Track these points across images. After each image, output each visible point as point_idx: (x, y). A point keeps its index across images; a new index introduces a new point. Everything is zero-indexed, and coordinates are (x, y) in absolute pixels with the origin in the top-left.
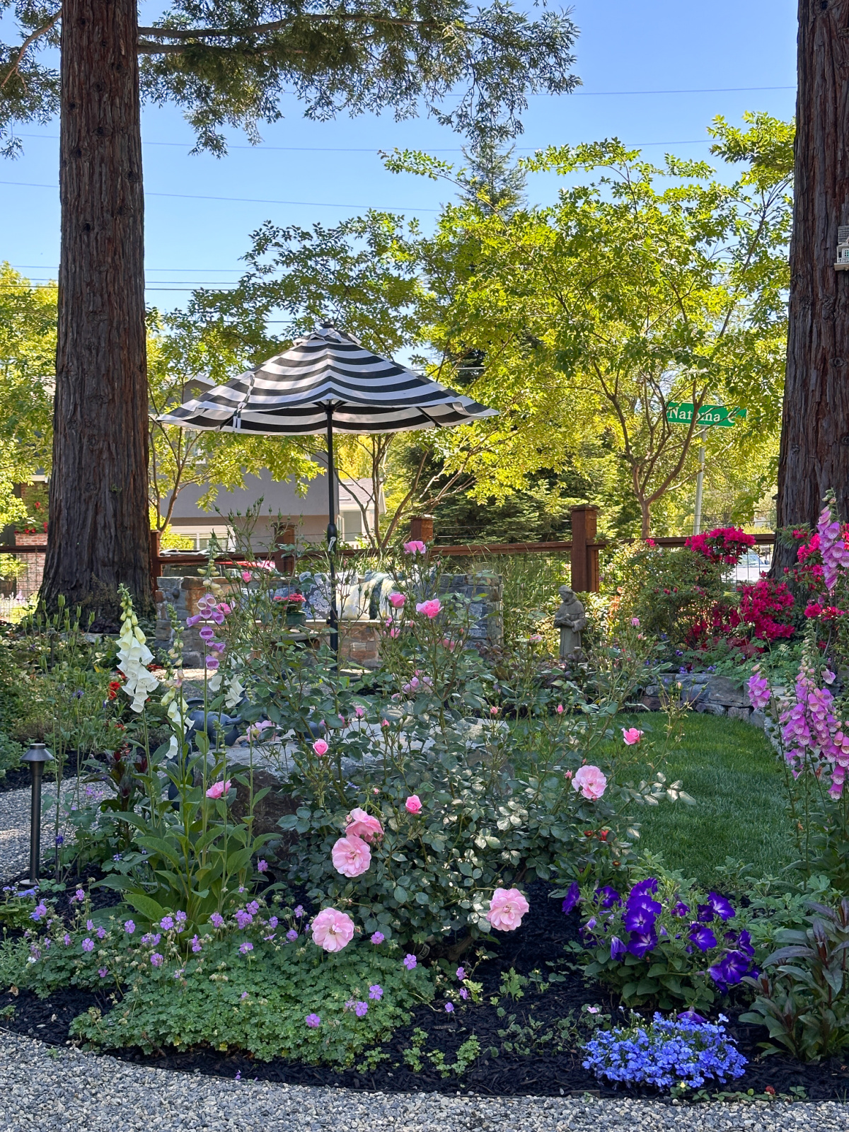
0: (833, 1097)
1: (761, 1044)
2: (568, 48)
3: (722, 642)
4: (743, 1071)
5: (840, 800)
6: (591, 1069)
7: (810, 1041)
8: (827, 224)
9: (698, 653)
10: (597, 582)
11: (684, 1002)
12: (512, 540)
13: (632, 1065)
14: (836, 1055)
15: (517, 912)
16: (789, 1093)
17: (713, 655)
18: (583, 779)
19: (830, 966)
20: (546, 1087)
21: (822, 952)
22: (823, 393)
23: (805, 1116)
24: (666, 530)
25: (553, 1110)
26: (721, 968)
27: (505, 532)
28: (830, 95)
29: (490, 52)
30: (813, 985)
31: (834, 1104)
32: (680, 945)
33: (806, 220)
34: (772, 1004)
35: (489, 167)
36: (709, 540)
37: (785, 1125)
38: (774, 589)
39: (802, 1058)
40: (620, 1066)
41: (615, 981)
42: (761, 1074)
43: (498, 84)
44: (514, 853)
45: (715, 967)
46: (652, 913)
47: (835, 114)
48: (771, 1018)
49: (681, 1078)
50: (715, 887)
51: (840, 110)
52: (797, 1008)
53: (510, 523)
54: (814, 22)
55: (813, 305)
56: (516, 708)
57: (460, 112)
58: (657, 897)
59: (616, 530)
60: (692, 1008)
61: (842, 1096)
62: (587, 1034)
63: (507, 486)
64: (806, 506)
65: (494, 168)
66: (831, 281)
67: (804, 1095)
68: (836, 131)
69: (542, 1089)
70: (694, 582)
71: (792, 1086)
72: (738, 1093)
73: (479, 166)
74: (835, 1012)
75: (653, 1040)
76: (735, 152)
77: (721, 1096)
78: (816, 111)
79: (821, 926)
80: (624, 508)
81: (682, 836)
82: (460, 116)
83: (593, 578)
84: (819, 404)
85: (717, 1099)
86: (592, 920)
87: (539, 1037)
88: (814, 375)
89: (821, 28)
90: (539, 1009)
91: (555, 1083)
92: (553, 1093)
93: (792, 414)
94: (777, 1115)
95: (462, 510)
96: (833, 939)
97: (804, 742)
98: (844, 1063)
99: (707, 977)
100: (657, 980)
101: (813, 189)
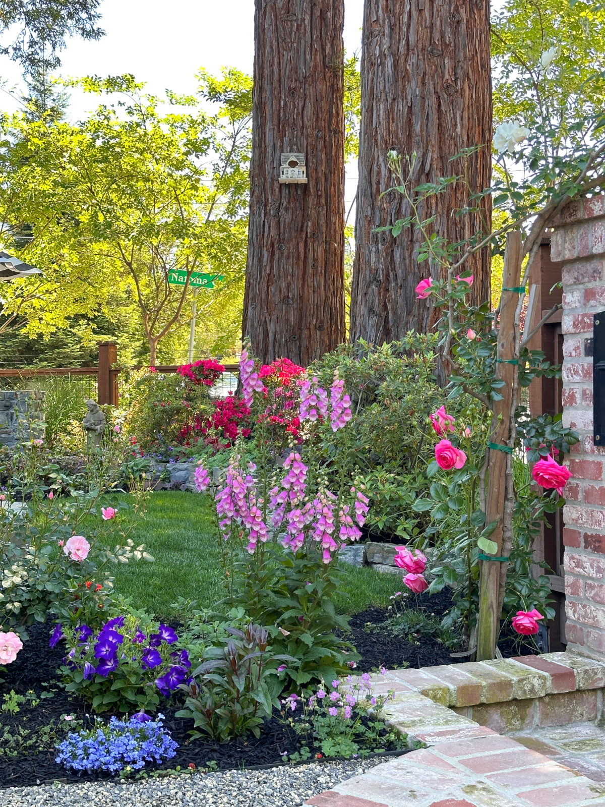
0: (236, 767)
1: (190, 732)
2: (95, 7)
3: (200, 440)
4: (175, 753)
5: (254, 553)
6: (62, 762)
7: (223, 727)
8: (274, 151)
9: (182, 449)
10: (117, 397)
11: (137, 706)
12: (60, 366)
13: (92, 757)
14: (241, 735)
15: (13, 649)
16: (205, 766)
17: (193, 450)
18: (72, 546)
19: (238, 672)
20: (25, 780)
21: (233, 663)
22: (271, 268)
23: (214, 783)
24: (174, 359)
25: (29, 797)
26: (165, 679)
27: (55, 359)
28: (276, 60)
29: (37, 4)
30: (227, 686)
31: (235, 771)
32: (135, 665)
33: (260, 146)
34: (198, 703)
35: (43, 90)
36: (193, 368)
37: (199, 790)
38: (237, 403)
39: (218, 739)
40: (83, 758)
41: (89, 695)
42: (188, 754)
43: (43, 28)
44: (17, 604)
45: (161, 679)
46: (115, 643)
47: (280, 74)
48: (197, 713)
49: (128, 763)
50: (175, 617)
51: (282, 71)
52: (215, 704)
53: (58, 353)
54: (265, 8)
55: (265, 206)
56: (23, 495)
57: (15, 46)
58: (121, 631)
59: (138, 359)
60: (143, 710)
61: (241, 765)
62: (62, 735)
63: (52, 325)
64: (261, 346)
65: (45, 90)
66: (277, 190)
67: (216, 767)
68: (280, 86)
69: (23, 781)
70: (183, 398)
71: (208, 761)
72: (169, 770)
73: (34, 88)
74: (242, 705)
75: (109, 737)
76: (214, 94)
77: (155, 774)
78: (266, 71)
79: (234, 644)
80: (144, 344)
81: (156, 582)
82: (15, 49)
83: (114, 394)
84: (269, 275)
85: (153, 776)
86: (73, 651)
87: (25, 741)
88: (266, 255)
89: (270, 13)
90: (30, 720)
91: (34, 776)
92: (32, 783)
93: (251, 281)
94: (195, 783)
95: (21, 342)
96: (242, 653)
97: (230, 514)
98: (246, 741)
99: (154, 686)
100: (118, 692)
101: (265, 125)
